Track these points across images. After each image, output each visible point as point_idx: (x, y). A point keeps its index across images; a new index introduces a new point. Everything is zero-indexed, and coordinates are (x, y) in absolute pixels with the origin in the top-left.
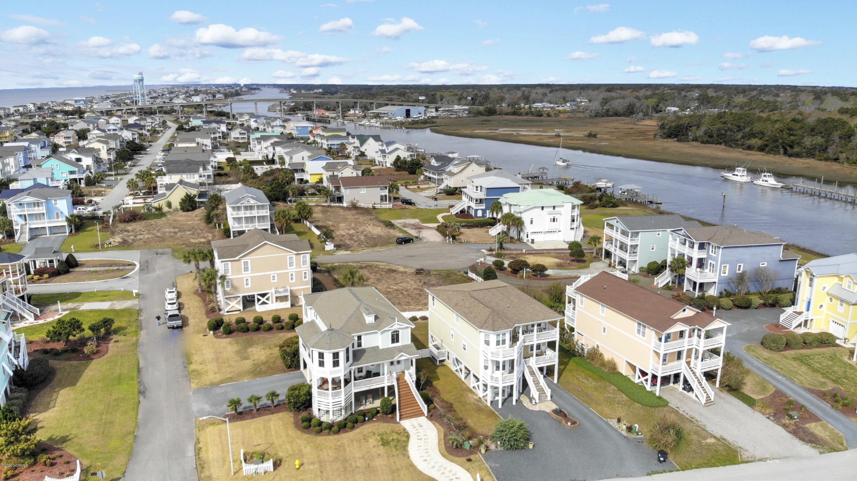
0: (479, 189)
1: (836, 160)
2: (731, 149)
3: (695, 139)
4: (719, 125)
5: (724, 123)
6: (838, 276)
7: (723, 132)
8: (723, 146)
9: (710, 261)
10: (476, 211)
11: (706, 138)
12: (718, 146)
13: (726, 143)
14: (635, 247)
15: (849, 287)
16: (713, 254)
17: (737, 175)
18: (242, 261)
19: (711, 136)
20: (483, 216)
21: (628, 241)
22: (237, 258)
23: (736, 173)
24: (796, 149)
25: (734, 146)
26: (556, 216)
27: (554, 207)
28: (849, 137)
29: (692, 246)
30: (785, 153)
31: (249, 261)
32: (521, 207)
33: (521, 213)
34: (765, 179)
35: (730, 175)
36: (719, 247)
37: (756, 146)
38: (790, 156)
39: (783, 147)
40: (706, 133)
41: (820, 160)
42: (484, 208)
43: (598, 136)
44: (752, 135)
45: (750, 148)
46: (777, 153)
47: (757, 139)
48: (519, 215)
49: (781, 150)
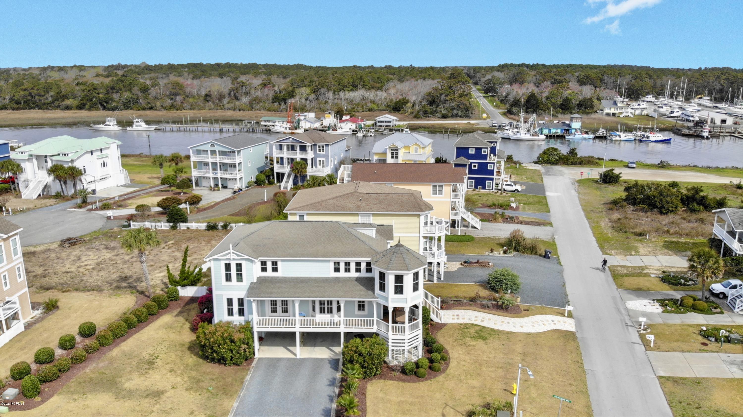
1: (151, 108)
2: (50, 111)
4: (22, 93)
5: (25, 90)
6: (405, 147)
7: (29, 98)
9: (318, 159)
11: (15, 106)
12: (32, 110)
13: (40, 108)
14: (240, 164)
15: (416, 152)
16: (321, 153)
17: (109, 125)
19: (18, 103)
21: (237, 159)
23: (107, 123)
24: (114, 104)
25: (50, 108)
26: (106, 160)
27: (92, 152)
28: (147, 91)
30: (104, 108)
32: (70, 155)
34: (137, 124)
37: (74, 106)
38: (109, 109)
40: (11, 100)
41: (139, 110)
44: (65, 97)
45: (68, 108)
46: (98, 109)
47: (71, 100)
48: (70, 164)
49: (100, 106)
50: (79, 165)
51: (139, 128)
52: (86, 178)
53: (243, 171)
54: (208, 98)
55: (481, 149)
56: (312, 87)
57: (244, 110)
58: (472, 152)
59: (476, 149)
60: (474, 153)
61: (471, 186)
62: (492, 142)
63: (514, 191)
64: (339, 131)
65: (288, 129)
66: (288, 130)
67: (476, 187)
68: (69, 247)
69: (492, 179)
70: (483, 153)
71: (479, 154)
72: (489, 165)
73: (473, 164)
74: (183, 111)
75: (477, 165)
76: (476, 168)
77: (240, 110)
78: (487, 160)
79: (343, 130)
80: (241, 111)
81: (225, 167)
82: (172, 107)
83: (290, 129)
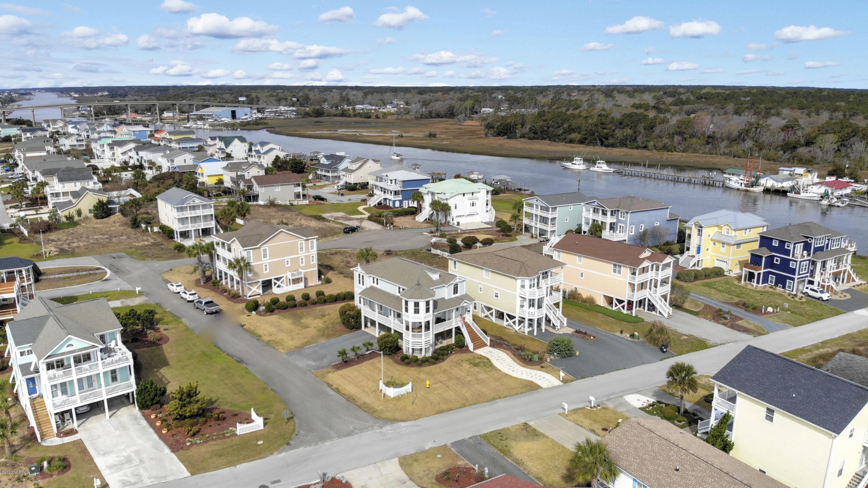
1: (645, 147)
2: (556, 143)
3: (522, 136)
4: (541, 123)
5: (545, 121)
6: (718, 226)
7: (545, 128)
8: (547, 141)
9: (619, 224)
10: (394, 202)
11: (532, 135)
12: (543, 141)
13: (550, 139)
14: (554, 219)
15: (728, 233)
16: (622, 219)
18: (262, 249)
19: (535, 133)
20: (401, 206)
22: (258, 246)
23: (574, 162)
24: (611, 141)
26: (475, 201)
28: (652, 128)
29: (604, 213)
30: (602, 144)
31: (267, 248)
32: (446, 195)
33: (447, 199)
34: (599, 165)
35: (570, 164)
36: (627, 213)
37: (577, 140)
38: (607, 146)
39: (600, 139)
40: (531, 130)
41: (632, 148)
42: (401, 199)
43: (437, 136)
44: (571, 130)
45: (571, 141)
46: (595, 144)
47: (576, 134)
48: (445, 202)
49: (598, 142)
50: (451, 203)
51: (599, 170)
52: (454, 213)
54: (710, 140)
55: (785, 242)
57: (739, 157)
58: (775, 244)
59: (780, 241)
60: (777, 245)
61: (771, 282)
62: (807, 238)
63: (818, 299)
64: (803, 195)
67: (776, 284)
69: (793, 279)
70: (786, 247)
71: (782, 249)
72: (791, 262)
73: (775, 258)
74: (675, 153)
75: (779, 259)
76: (778, 263)
77: (735, 157)
78: (789, 256)
79: (808, 195)
80: (736, 158)
82: (665, 148)
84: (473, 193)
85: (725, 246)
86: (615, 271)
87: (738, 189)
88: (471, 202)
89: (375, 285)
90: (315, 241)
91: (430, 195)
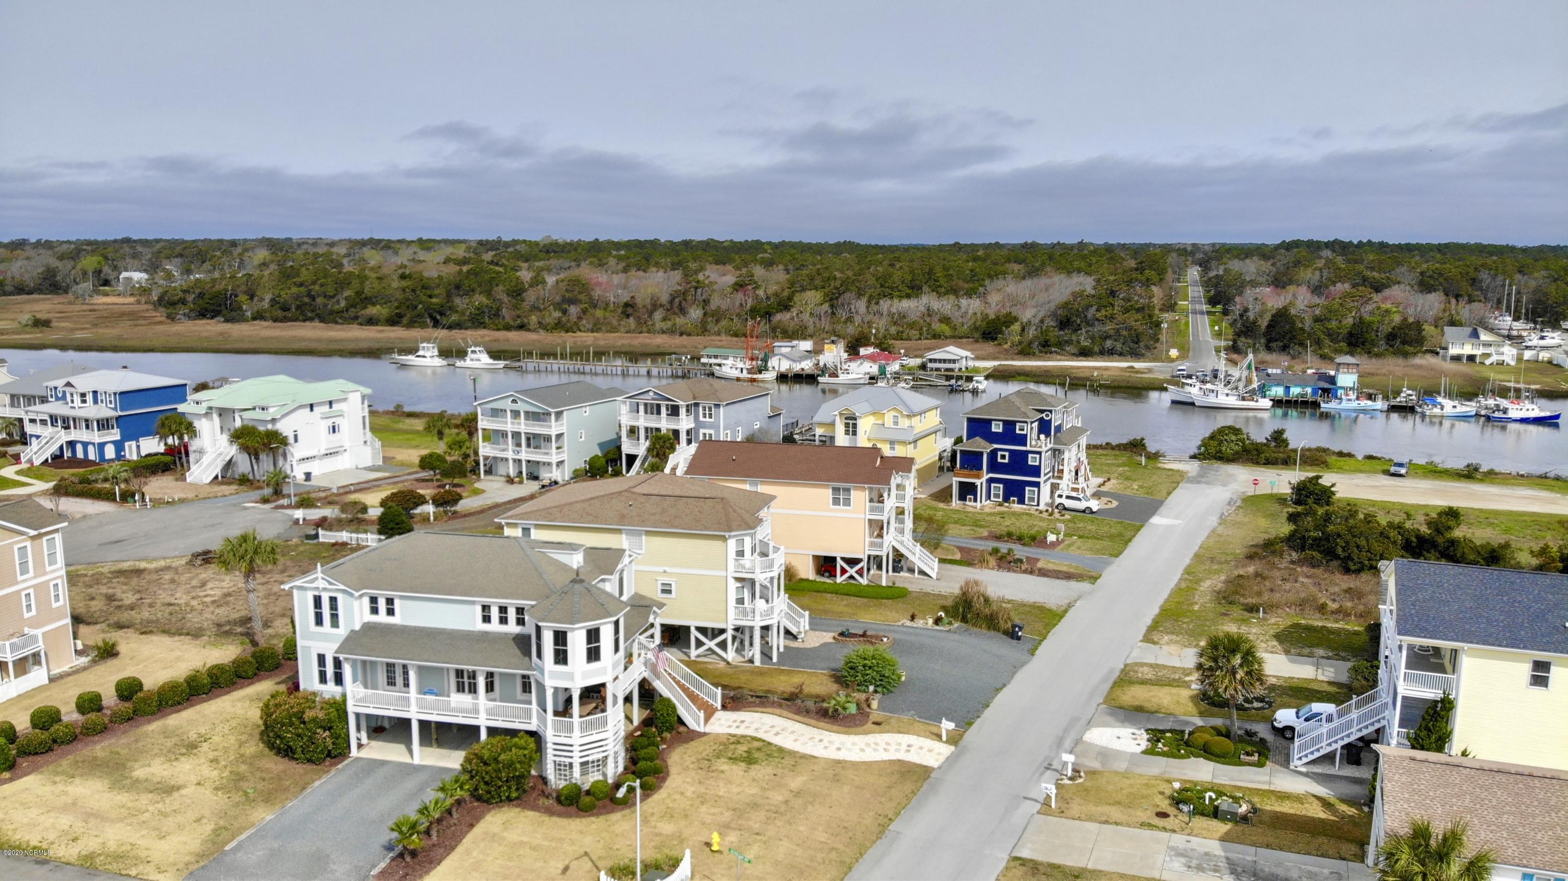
0: (89, 398)
1: (521, 327)
2: (339, 326)
3: (258, 316)
4: (295, 290)
5: (301, 285)
7: (306, 300)
8: (317, 324)
9: (702, 431)
11: (279, 313)
13: (322, 320)
14: (559, 436)
15: (896, 423)
16: (707, 419)
17: (424, 357)
19: (285, 308)
20: (119, 456)
21: (554, 428)
23: (421, 353)
24: (454, 317)
25: (340, 321)
26: (338, 421)
28: (519, 294)
30: (437, 324)
32: (271, 410)
33: (274, 421)
34: (474, 356)
35: (410, 357)
37: (382, 318)
39: (430, 316)
40: (274, 301)
41: (498, 330)
42: (118, 437)
43: (54, 324)
44: (368, 301)
46: (423, 326)
47: (378, 307)
48: (270, 427)
49: (428, 320)
50: (285, 427)
51: (476, 364)
52: (296, 452)
53: (565, 448)
54: (630, 310)
55: (1014, 423)
56: (826, 290)
57: (689, 335)
58: (997, 428)
59: (1005, 422)
60: (1001, 430)
61: (997, 496)
62: (1042, 411)
64: (843, 378)
65: (745, 371)
66: (745, 375)
67: (1006, 499)
68: (201, 565)
69: (1037, 485)
70: (1018, 432)
71: (1010, 434)
72: (1030, 456)
73: (1000, 453)
74: (579, 334)
75: (1007, 454)
76: (1006, 461)
77: (681, 334)
78: (1026, 445)
79: (851, 376)
80: (684, 336)
81: (534, 441)
82: (559, 326)
83: (750, 371)
84: (331, 403)
85: (896, 447)
86: (836, 501)
87: (738, 379)
88: (330, 422)
89: (382, 617)
90: (58, 537)
91: (215, 417)
